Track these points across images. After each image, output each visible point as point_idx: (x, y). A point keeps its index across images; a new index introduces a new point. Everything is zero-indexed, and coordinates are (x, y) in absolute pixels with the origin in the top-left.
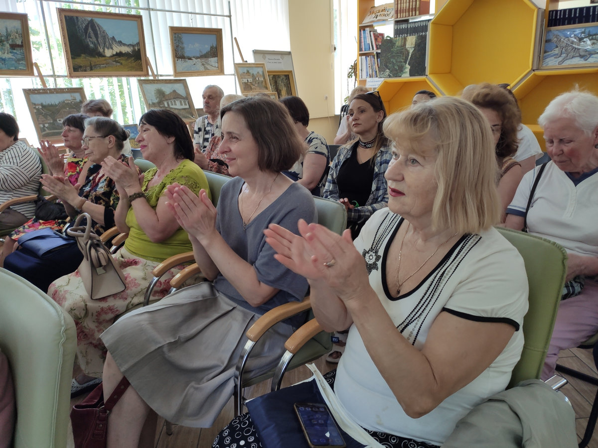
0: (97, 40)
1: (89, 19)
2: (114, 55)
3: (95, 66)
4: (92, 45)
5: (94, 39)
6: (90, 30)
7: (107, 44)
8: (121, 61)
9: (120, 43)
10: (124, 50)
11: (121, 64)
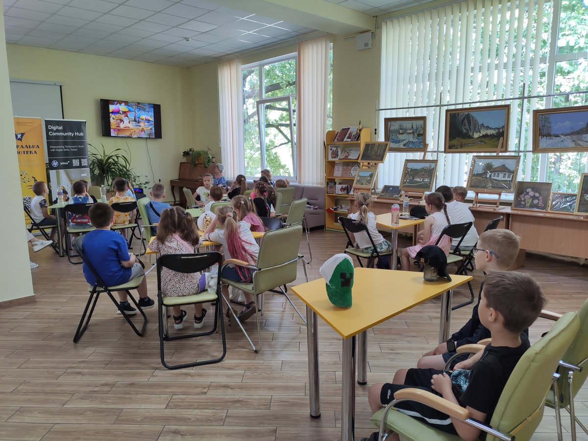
0: (470, 128)
1: (467, 113)
2: (480, 137)
3: (465, 145)
4: (465, 131)
5: (467, 127)
6: (466, 121)
7: (477, 129)
8: (485, 141)
9: (488, 128)
10: (490, 132)
11: (485, 143)
